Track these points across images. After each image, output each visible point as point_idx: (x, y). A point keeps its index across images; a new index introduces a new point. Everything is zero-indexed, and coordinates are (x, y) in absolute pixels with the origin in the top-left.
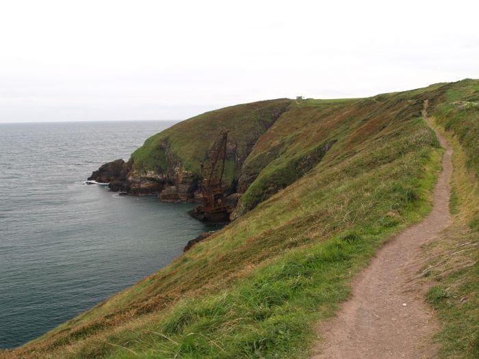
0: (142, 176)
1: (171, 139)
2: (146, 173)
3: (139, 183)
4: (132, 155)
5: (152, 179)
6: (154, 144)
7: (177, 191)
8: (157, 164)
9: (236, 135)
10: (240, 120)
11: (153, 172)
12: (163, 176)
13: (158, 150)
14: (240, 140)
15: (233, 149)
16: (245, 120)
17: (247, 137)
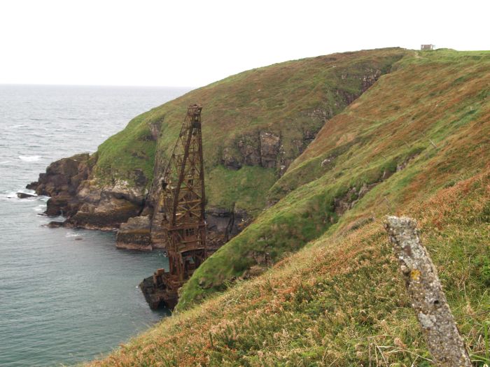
0: (106, 189)
1: (166, 120)
2: (114, 183)
3: (97, 203)
4: (99, 147)
5: (121, 197)
6: (138, 129)
7: (151, 227)
8: (136, 166)
9: (283, 118)
10: (296, 87)
11: (126, 183)
12: (143, 191)
13: (144, 140)
14: (288, 128)
15: (275, 146)
16: (305, 87)
17: (304, 123)
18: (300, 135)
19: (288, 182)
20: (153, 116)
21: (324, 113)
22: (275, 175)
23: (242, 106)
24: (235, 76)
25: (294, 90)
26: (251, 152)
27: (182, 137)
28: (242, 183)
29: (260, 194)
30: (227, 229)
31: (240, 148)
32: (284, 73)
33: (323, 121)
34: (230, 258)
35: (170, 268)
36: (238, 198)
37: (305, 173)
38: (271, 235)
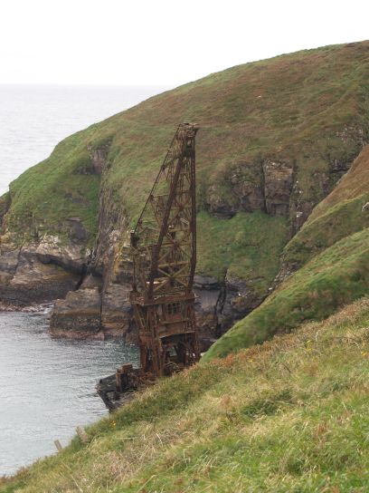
0: (26, 249)
1: (116, 144)
2: (37, 239)
3: (13, 270)
4: (11, 184)
5: (50, 261)
6: (71, 158)
7: (101, 304)
8: (71, 214)
9: (298, 140)
10: (316, 93)
11: (56, 239)
12: (83, 251)
13: (82, 173)
14: (306, 154)
15: (286, 182)
16: (331, 92)
17: (330, 147)
18: (324, 165)
19: (313, 235)
20: (95, 138)
21: (361, 132)
22: (287, 226)
23: (234, 121)
24: (220, 74)
25: (314, 97)
26: (250, 191)
27: (167, 170)
28: (237, 239)
29: (264, 256)
30: (215, 307)
31: (233, 185)
32: (297, 69)
33: (359, 144)
34: (252, 336)
35: (142, 363)
36: (232, 261)
37: (338, 221)
38: (308, 304)
